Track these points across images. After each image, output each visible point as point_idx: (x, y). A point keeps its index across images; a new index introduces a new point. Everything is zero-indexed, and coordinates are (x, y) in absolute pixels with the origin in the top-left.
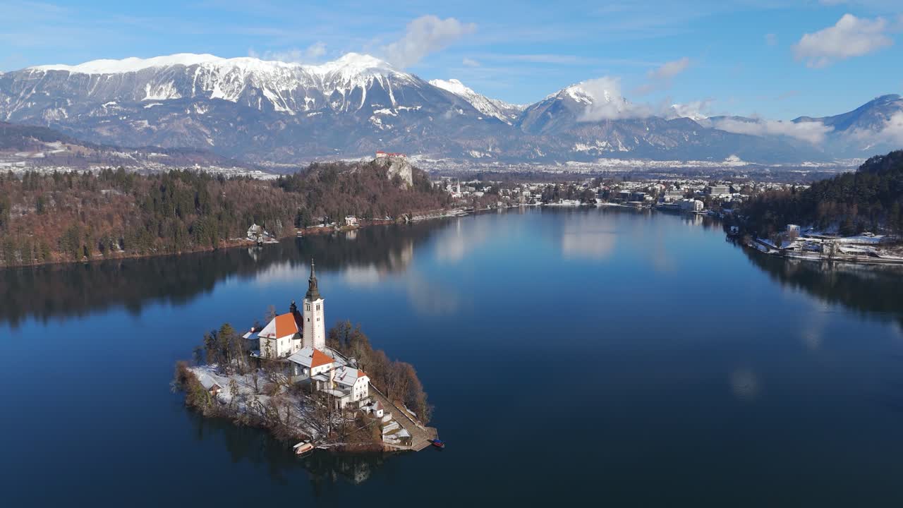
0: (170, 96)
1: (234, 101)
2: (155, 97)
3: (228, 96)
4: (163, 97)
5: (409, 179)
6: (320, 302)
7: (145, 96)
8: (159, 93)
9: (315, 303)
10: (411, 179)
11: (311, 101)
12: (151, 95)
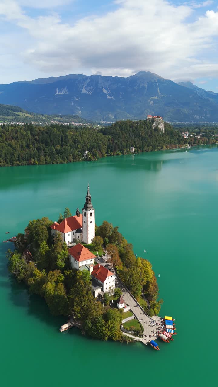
0: (65, 93)
1: (90, 94)
2: (60, 93)
3: (88, 92)
4: (63, 93)
5: (163, 129)
6: (92, 211)
7: (56, 93)
8: (61, 92)
9: (89, 213)
10: (164, 129)
11: (122, 94)
12: (58, 93)
